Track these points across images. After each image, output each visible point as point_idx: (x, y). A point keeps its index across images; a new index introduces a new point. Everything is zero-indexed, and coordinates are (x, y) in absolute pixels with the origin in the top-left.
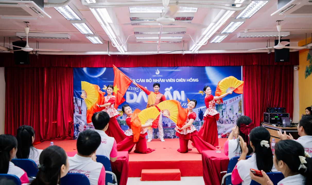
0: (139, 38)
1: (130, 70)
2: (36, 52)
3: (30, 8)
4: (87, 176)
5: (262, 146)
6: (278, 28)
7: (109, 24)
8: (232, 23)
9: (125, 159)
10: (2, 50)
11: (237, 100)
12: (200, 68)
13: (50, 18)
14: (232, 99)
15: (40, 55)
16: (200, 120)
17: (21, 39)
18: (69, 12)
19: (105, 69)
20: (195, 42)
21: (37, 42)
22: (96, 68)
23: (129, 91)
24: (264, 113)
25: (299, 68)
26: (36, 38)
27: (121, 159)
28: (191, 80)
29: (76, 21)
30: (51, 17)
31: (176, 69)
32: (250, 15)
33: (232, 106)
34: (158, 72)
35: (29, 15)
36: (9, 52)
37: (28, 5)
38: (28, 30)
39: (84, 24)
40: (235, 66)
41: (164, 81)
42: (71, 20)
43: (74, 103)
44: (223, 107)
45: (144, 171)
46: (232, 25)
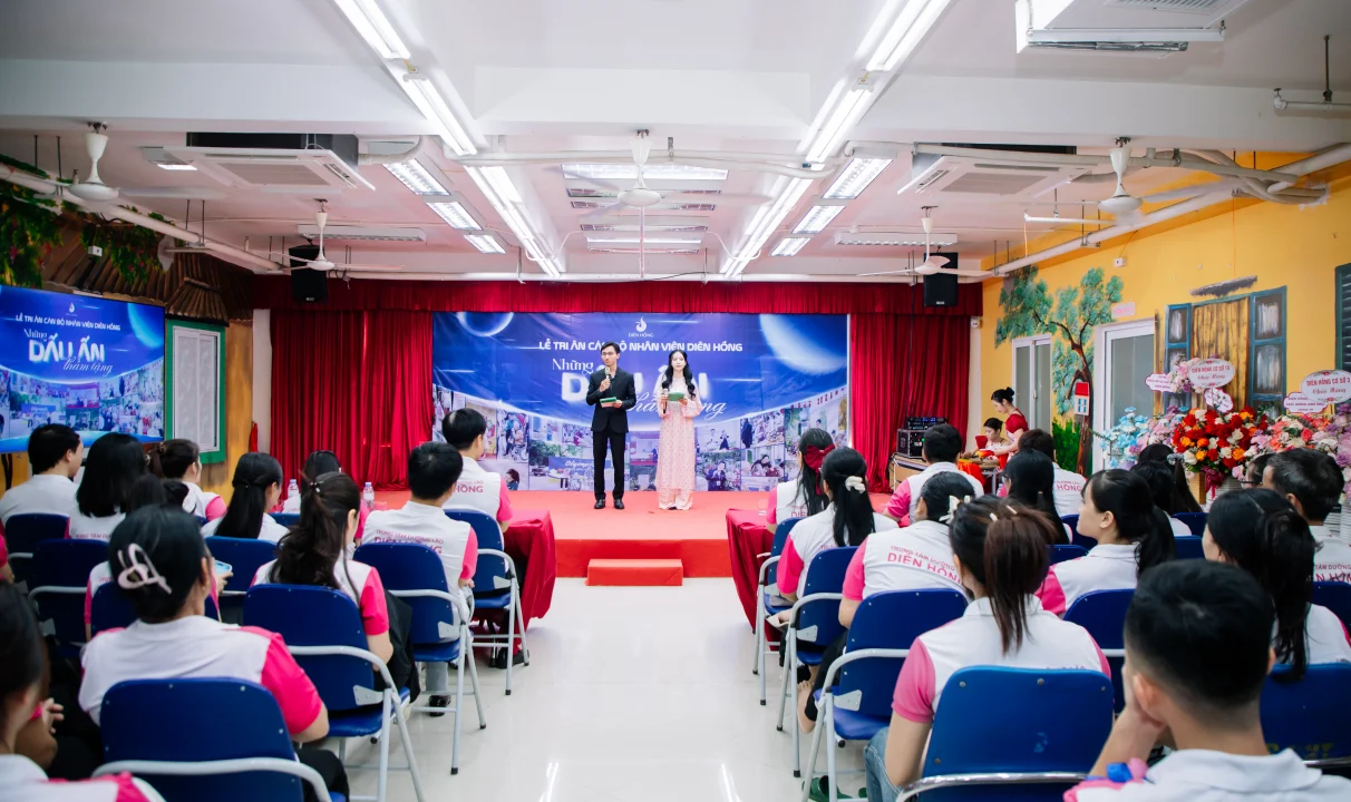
0: (594, 240)
1: (573, 319)
2: (345, 272)
3: (325, 166)
4: (437, 550)
5: (849, 489)
6: (926, 224)
7: (513, 203)
8: (816, 208)
9: (537, 525)
10: (264, 268)
11: (835, 397)
12: (746, 317)
13: (371, 190)
14: (823, 395)
15: (352, 279)
16: (743, 446)
17: (310, 240)
18: (420, 176)
19: (510, 317)
20: (731, 251)
21: (348, 248)
22: (489, 313)
23: (570, 371)
24: (899, 430)
25: (981, 322)
26: (344, 237)
27: (529, 525)
28: (724, 347)
29: (437, 196)
30: (373, 188)
31: (687, 319)
32: (856, 191)
33: (823, 413)
34: (642, 326)
35: (322, 182)
36: (280, 272)
37: (320, 159)
38: (323, 218)
39: (455, 204)
40: (831, 314)
41: (657, 349)
42: (424, 194)
43: (433, 400)
44: (802, 415)
45: (594, 563)
46: (818, 213)
